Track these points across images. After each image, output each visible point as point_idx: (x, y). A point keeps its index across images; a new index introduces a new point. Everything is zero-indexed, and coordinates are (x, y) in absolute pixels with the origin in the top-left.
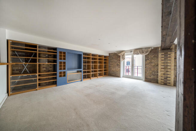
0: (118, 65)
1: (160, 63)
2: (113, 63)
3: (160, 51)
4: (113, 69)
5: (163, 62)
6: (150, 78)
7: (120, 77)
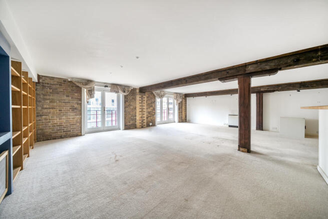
0: (73, 109)
1: (138, 106)
2: (55, 104)
3: (138, 93)
4: (57, 121)
5: (140, 104)
6: (130, 124)
7: (81, 135)
